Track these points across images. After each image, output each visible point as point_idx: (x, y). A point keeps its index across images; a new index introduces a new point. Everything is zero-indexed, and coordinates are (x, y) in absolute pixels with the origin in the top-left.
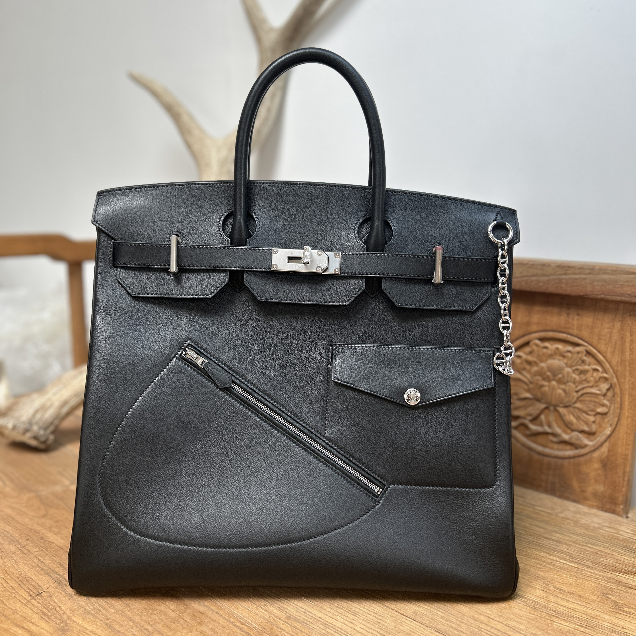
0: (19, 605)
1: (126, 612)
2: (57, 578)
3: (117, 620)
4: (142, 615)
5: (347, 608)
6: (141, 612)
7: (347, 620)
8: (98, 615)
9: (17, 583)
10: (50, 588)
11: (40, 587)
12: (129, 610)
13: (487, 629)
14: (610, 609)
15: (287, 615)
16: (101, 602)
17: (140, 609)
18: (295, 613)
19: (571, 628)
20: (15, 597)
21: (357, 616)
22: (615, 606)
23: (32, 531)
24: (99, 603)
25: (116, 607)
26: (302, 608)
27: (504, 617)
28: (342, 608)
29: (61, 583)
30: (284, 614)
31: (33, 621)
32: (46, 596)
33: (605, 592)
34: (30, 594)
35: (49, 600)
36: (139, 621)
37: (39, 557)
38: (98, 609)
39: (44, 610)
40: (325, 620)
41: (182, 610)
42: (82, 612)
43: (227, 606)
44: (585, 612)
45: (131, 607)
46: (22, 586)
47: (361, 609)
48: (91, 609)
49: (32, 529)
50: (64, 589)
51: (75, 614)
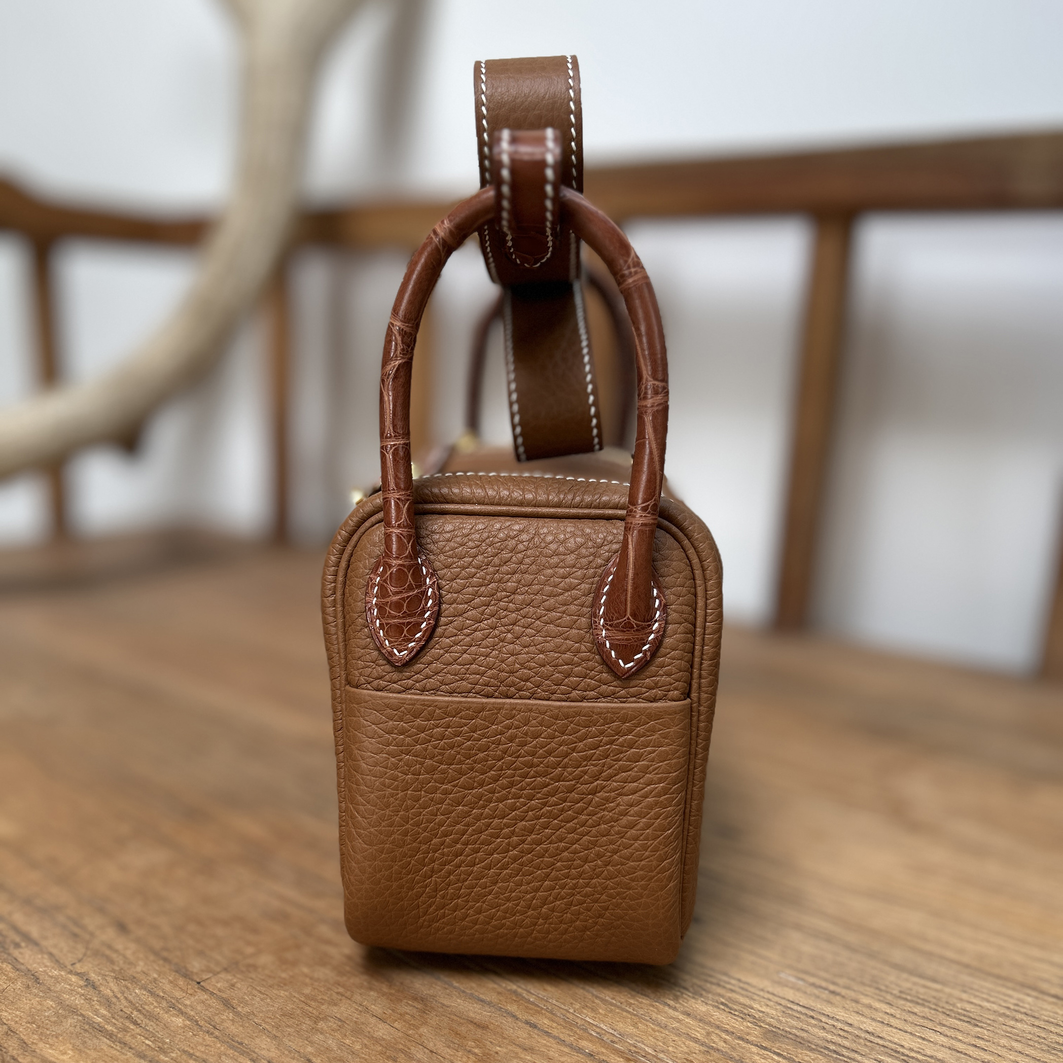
1: (226, 1025)
3: (198, 1054)
4: (278, 1034)
5: (934, 1000)
6: (277, 1027)
7: (960, 1041)
8: (128, 1038)
12: (232, 1020)
15: (761, 1026)
16: (137, 995)
17: (270, 1015)
18: (784, 1020)
21: (982, 1027)
24: (130, 997)
25: (188, 1010)
26: (798, 1004)
28: (920, 1001)
30: (749, 1025)
36: (273, 1054)
38: (129, 1018)
40: (890, 1041)
41: (413, 1016)
42: (72, 1029)
43: (554, 1002)
45: (239, 1009)
47: (980, 1006)
48: (103, 1016)
50: (9, 954)
51: (47, 1036)
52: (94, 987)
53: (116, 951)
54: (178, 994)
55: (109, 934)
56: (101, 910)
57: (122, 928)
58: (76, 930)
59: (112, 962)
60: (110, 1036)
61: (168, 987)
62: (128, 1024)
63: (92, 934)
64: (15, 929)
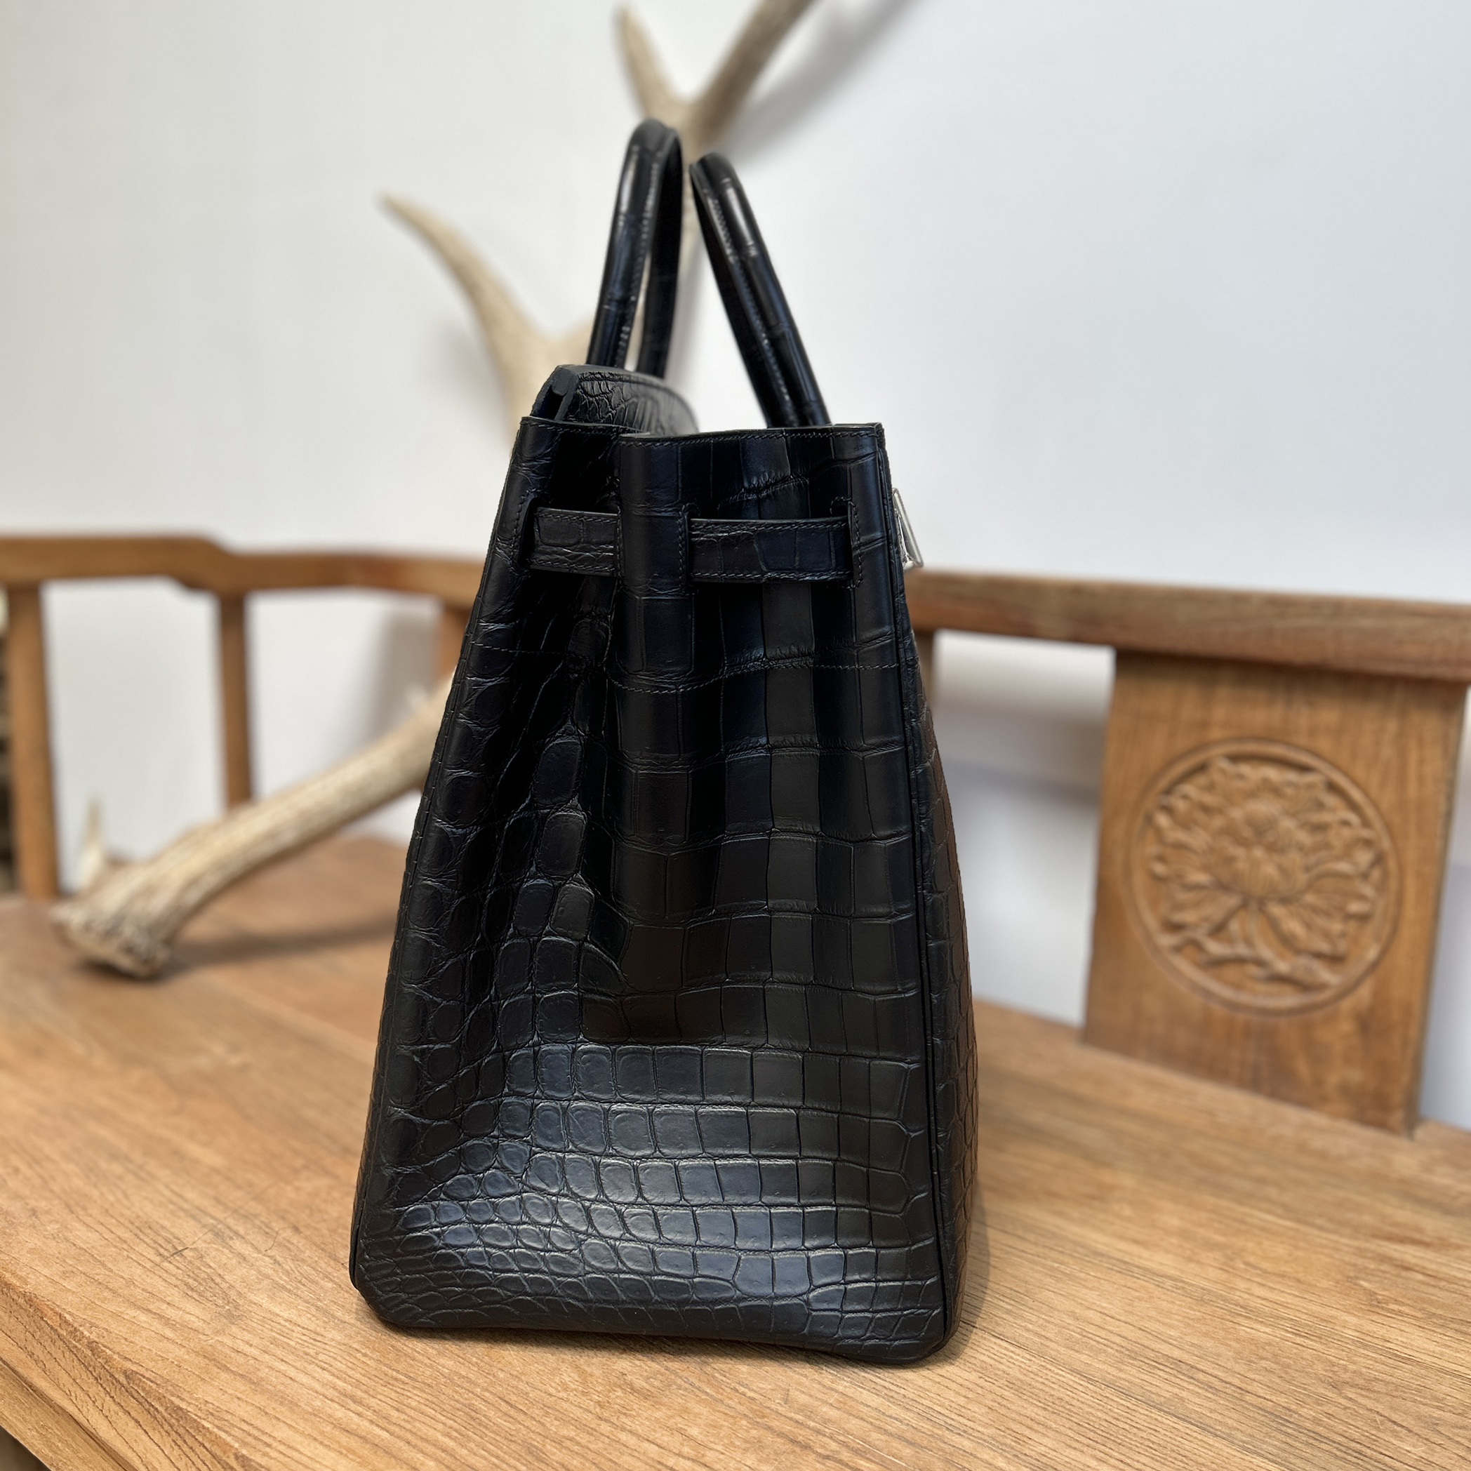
0: (139, 1271)
2: (212, 1224)
8: (299, 1293)
9: (131, 1231)
10: (199, 1242)
11: (179, 1239)
13: (1100, 1334)
14: (1358, 1306)
16: (305, 1270)
19: (1276, 1337)
20: (128, 1257)
22: (1372, 1300)
24: (301, 1270)
27: (1137, 1315)
29: (220, 1234)
31: (168, 1299)
32: (193, 1257)
33: (1352, 1274)
34: (158, 1251)
35: (197, 1263)
37: (171, 1187)
38: (300, 1282)
39: (191, 1281)
44: (1307, 1309)
46: (142, 1237)
48: (285, 1281)
49: (154, 1136)
50: (227, 1243)
51: (253, 1290)
52: (279, 1265)
53: (293, 1244)
54: (330, 1270)
55: (288, 1233)
56: (283, 1218)
58: (267, 1230)
59: (289, 1250)
60: (289, 1291)
61: (323, 1265)
62: (299, 1285)
63: (277, 1233)
64: (229, 1228)
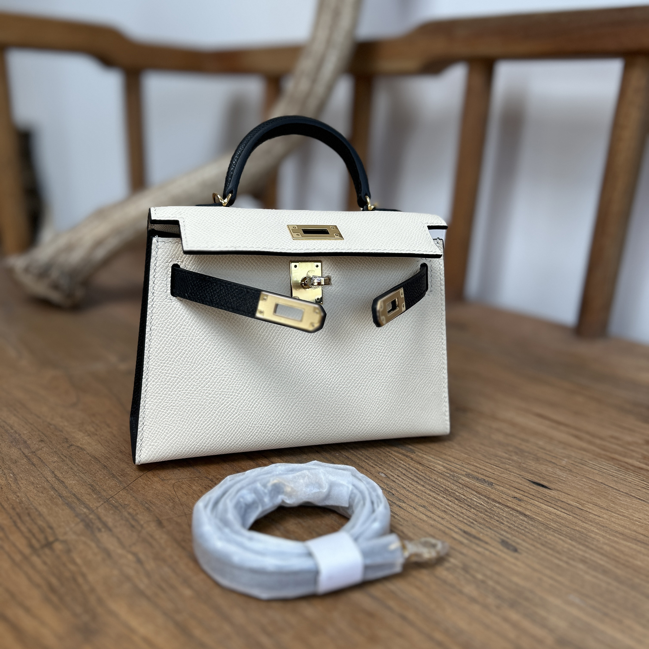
0: (7, 565)
2: (85, 513)
3: (198, 616)
10: (70, 533)
11: (52, 529)
23: (51, 427)
25: (195, 585)
29: (90, 524)
31: (27, 603)
32: (61, 551)
34: (30, 542)
35: (64, 558)
37: (56, 473)
39: (54, 581)
42: (127, 591)
46: (20, 525)
49: (51, 425)
50: (95, 536)
51: (113, 595)
52: (141, 564)
53: (155, 539)
55: (152, 527)
56: (149, 510)
57: (160, 524)
58: (133, 523)
59: (152, 546)
62: (159, 591)
63: (142, 526)
64: (99, 518)
